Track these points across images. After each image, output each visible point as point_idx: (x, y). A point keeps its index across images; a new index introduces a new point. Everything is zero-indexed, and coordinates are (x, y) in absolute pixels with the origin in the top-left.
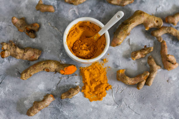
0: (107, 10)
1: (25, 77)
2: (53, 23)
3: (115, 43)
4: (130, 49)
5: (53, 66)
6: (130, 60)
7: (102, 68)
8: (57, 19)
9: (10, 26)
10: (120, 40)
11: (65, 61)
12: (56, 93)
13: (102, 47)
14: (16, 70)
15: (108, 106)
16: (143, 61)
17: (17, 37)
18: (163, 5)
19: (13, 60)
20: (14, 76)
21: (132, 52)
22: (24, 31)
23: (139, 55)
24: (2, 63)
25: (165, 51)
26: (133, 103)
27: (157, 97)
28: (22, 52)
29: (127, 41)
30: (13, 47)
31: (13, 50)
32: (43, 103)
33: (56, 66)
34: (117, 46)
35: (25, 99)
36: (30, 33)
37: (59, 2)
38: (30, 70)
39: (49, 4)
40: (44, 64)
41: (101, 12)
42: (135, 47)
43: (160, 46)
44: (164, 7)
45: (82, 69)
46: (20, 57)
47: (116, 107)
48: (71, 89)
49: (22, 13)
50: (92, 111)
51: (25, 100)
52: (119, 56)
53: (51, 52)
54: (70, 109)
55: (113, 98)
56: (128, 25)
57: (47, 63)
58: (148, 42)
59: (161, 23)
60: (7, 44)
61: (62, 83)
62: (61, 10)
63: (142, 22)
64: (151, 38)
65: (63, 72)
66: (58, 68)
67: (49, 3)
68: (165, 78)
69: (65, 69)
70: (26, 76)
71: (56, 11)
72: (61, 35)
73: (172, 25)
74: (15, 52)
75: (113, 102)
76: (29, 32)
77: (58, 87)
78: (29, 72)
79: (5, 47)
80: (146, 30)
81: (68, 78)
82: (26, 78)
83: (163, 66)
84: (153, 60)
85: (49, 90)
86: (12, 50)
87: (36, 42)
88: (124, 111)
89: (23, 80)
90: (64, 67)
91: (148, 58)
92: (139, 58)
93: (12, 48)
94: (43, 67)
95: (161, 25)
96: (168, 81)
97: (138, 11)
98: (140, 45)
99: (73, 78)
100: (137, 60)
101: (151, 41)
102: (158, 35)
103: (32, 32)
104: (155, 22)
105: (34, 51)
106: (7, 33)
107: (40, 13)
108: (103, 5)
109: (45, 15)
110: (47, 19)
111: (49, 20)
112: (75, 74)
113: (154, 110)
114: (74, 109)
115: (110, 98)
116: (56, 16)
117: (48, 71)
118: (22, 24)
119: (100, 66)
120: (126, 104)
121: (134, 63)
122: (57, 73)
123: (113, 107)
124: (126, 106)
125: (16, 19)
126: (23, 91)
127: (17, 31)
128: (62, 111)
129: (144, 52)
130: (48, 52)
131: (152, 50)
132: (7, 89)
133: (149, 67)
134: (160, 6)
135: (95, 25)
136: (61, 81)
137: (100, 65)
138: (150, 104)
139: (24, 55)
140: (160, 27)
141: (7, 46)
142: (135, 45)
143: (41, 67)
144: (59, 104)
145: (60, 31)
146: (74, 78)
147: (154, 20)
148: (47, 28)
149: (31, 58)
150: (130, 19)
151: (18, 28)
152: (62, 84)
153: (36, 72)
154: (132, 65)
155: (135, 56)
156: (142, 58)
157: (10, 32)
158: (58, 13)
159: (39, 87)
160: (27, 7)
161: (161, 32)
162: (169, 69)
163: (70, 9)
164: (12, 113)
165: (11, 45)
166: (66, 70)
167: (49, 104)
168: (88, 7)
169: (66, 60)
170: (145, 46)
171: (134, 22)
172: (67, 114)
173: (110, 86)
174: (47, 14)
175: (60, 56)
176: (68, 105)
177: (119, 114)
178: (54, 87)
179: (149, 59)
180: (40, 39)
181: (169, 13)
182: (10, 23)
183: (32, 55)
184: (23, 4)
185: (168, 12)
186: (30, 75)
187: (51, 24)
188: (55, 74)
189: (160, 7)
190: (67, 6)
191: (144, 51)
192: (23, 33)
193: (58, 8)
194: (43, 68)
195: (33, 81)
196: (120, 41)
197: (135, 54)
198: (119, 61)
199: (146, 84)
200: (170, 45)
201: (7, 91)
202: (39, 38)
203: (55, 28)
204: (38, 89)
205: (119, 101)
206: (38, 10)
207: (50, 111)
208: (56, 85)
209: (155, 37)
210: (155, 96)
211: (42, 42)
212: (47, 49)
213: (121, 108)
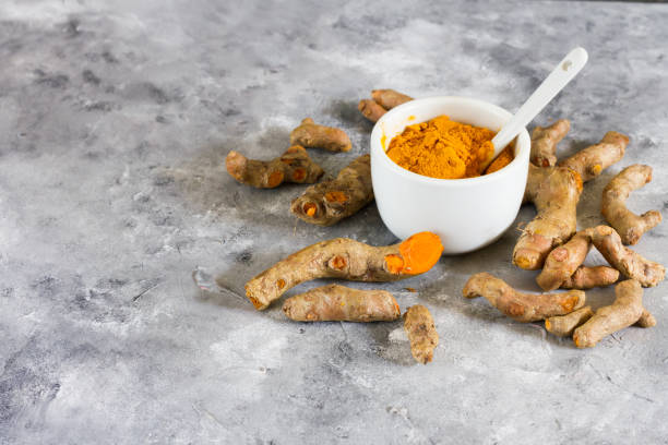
15: (527, 373)
24: (155, 252)
26: (625, 370)
47: (557, 377)
50: (466, 381)
54: (379, 373)
75: (547, 364)
88: (590, 389)
106: (185, 191)
120: (597, 371)
123: (545, 375)
124: (598, 377)
128: (351, 375)
132: (156, 313)
144: (341, 357)
157: (194, 190)
164: (160, 371)
172: (369, 385)
177: (569, 396)
184: (251, 137)
193: (363, 148)
201: (156, 317)
205: (570, 361)
207: (302, 374)
213: (576, 379)
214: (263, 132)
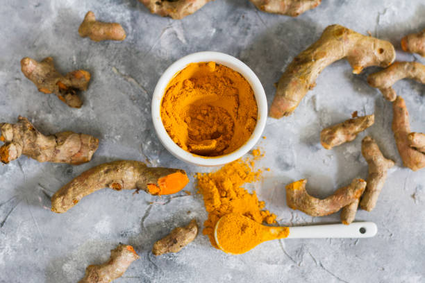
0: (256, 27)
1: (62, 207)
2: (123, 67)
3: (279, 109)
4: (318, 122)
5: (130, 176)
6: (317, 149)
7: (250, 173)
8: (134, 57)
9: (16, 79)
10: (292, 102)
11: (158, 161)
12: (141, 241)
13: (248, 124)
14: (39, 188)
15: (270, 266)
16: (351, 150)
17: (37, 106)
18: (394, 8)
19: (29, 164)
20: (35, 203)
21: (322, 128)
22: (53, 92)
23: (340, 137)
24: (4, 172)
25: (403, 122)
26: (331, 256)
27: (388, 238)
28: (52, 144)
29: (309, 101)
30: (29, 135)
31: (29, 140)
32: (110, 268)
33: (137, 174)
34: (285, 117)
35: (67, 260)
36: (69, 97)
37: (136, 12)
38: (74, 189)
39: (111, 20)
40: (106, 172)
41: (241, 33)
42: (330, 117)
43: (390, 111)
44: (396, 13)
45: (203, 179)
46: (46, 156)
47: (289, 268)
48: (176, 231)
49: (45, 45)
50: (232, 279)
51: (65, 263)
52: (291, 140)
53: (122, 140)
54: (176, 279)
55: (281, 246)
56: (309, 65)
57: (114, 169)
58: (362, 103)
59: (390, 55)
60: (13, 126)
61: (154, 214)
62: (143, 32)
63: (344, 55)
64: (368, 92)
65: (156, 190)
66: (142, 179)
67: (112, 17)
68: (407, 189)
69: (159, 182)
70: (63, 204)
71: (130, 37)
72: (146, 96)
73: (418, 56)
74: (33, 145)
75: (282, 256)
76: (67, 93)
77: (145, 226)
78: (70, 195)
79: (9, 135)
80: (356, 72)
81: (169, 201)
82: (64, 209)
83: (399, 160)
84: (374, 147)
85: (122, 235)
86: (26, 141)
87: (85, 117)
88: (311, 277)
89: (59, 213)
90: (158, 176)
91: (363, 141)
92: (340, 143)
93: (26, 136)
94: (104, 180)
95: (391, 59)
96: (413, 196)
97: (333, 26)
98: (340, 111)
99: (179, 201)
100: (335, 148)
101: (368, 100)
102: (383, 83)
103: (74, 92)
104: (376, 53)
105: (81, 140)
107: (90, 44)
108: (245, 15)
109: (103, 48)
110: (109, 58)
111: (112, 61)
112: (183, 191)
113: (383, 269)
114: (186, 277)
115: (275, 246)
116: (129, 49)
117: (118, 189)
118: (48, 75)
119: (245, 168)
120: (314, 259)
121: (329, 156)
122: (140, 191)
123: (281, 267)
124: (315, 264)
125: (31, 62)
126: (60, 239)
127: (35, 92)
129: (352, 128)
130: (116, 140)
131: (371, 123)
132: (19, 237)
133: (366, 163)
134: (385, 11)
135: (229, 69)
136: (152, 210)
137: (245, 165)
138: (373, 256)
139: (57, 151)
140: (389, 65)
141: (13, 132)
142: (329, 111)
143: (101, 180)
145: (142, 87)
146: (184, 200)
147: (372, 47)
148: (109, 80)
149: (73, 158)
150: (313, 48)
151: (38, 84)
152: (154, 218)
153: (88, 193)
154: (324, 162)
155: (331, 138)
156: (348, 142)
158: (135, 41)
159: (97, 227)
160: (57, 31)
161: (391, 77)
162: (415, 167)
163: (164, 30)
165: (24, 129)
166: (163, 185)
167: (125, 270)
168: (209, 23)
169: (160, 157)
170: (355, 114)
171: (323, 54)
173: (271, 216)
174: (108, 44)
175: (146, 148)
176: (171, 270)
178: (133, 227)
179: (366, 144)
180: (93, 109)
181: (410, 26)
182: (18, 72)
183: (75, 150)
184: (47, 23)
185: (407, 26)
186: (75, 202)
187: (118, 70)
188: (136, 194)
189: (387, 14)
190: (157, 21)
191: (352, 125)
192: (52, 96)
193: (133, 27)
194: (106, 182)
195: (82, 214)
196: (293, 105)
197: (330, 133)
198: (292, 153)
199: (362, 206)
200: (415, 105)
201: (20, 242)
202: (91, 106)
203: (130, 79)
204: (96, 232)
205: (297, 252)
206: (85, 36)
208: (140, 220)
209: (378, 89)
210: (383, 236)
211: (98, 115)
212: (112, 134)
213: (301, 269)
214: (54, 16)
